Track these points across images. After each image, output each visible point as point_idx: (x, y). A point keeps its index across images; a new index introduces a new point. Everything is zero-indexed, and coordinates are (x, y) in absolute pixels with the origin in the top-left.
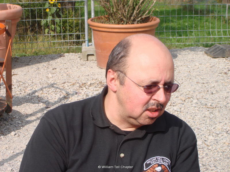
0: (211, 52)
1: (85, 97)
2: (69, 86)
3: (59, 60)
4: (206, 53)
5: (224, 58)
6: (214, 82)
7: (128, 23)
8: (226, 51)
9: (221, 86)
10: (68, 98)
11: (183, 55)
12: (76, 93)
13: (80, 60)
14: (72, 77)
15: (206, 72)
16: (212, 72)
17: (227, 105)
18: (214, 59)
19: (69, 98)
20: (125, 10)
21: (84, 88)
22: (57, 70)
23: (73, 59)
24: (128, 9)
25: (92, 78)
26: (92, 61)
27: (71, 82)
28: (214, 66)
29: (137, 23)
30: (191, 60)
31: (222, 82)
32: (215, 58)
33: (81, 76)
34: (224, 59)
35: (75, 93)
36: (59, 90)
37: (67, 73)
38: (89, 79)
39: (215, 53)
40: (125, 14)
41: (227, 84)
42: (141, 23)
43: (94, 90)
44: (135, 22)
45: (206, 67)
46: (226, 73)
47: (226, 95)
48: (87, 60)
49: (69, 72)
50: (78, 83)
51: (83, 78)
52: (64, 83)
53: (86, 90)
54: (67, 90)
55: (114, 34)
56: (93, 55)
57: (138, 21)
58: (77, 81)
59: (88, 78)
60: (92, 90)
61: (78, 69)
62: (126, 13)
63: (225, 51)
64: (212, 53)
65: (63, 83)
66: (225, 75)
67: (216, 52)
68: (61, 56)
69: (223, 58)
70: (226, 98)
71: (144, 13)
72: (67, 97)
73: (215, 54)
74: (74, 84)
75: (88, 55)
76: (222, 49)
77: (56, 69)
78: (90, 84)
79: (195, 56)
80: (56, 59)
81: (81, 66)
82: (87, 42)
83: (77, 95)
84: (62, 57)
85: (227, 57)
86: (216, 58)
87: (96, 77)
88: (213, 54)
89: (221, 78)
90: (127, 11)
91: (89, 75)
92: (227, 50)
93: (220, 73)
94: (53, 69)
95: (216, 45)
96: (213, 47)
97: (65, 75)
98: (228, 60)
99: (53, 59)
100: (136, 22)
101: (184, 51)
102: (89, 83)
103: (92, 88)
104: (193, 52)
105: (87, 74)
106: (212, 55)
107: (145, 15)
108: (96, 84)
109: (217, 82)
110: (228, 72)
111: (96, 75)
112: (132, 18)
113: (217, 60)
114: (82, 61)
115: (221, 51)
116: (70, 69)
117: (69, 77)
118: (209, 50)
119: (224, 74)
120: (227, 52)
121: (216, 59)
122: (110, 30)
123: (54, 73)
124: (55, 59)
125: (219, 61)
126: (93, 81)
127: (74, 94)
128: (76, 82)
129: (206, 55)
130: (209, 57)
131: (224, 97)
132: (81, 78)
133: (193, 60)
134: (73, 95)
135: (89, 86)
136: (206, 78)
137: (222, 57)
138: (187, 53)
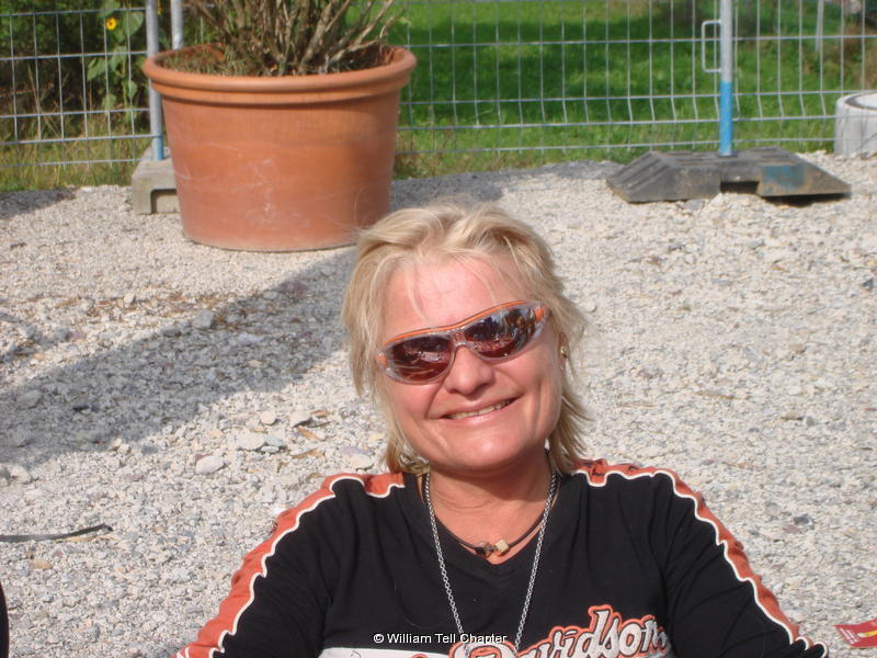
0: (627, 181)
1: (93, 351)
2: (50, 310)
3: (47, 213)
4: (611, 185)
5: (671, 201)
6: (602, 292)
7: (294, 72)
8: (681, 176)
9: (624, 309)
10: (27, 355)
11: (524, 193)
12: (68, 337)
13: (128, 210)
14: (72, 276)
15: (585, 256)
16: (608, 255)
17: (614, 380)
18: (634, 207)
19: (33, 354)
20: (281, 23)
21: (105, 318)
22: (27, 248)
23: (102, 209)
24: (293, 17)
25: (147, 280)
26: (172, 216)
27: (63, 294)
28: (622, 233)
29: (330, 71)
30: (546, 210)
31: (631, 291)
32: (638, 203)
33: (106, 272)
34: (673, 206)
35: (60, 336)
36: (8, 325)
37: (61, 260)
38: (135, 285)
39: (640, 183)
40: (284, 36)
41: (647, 301)
42: (343, 69)
43: (141, 323)
44: (320, 68)
45: (592, 239)
46: (656, 261)
47: (627, 342)
48: (154, 211)
49: (68, 259)
50: (87, 298)
51: (113, 280)
52: (38, 297)
53: (108, 325)
54: (39, 326)
55: (235, 113)
56: (171, 192)
57: (334, 65)
58: (86, 290)
59: (131, 277)
60: (133, 323)
61: (105, 247)
62: (288, 31)
63: (677, 178)
64: (630, 185)
65: (30, 300)
66: (650, 269)
67: (645, 180)
68: (60, 197)
69: (669, 205)
70: (623, 353)
71: (357, 33)
72: (27, 350)
73: (638, 189)
74: (70, 303)
75: (156, 194)
76: (665, 167)
77: (22, 245)
78: (134, 301)
79: (565, 198)
80: (38, 207)
81: (123, 234)
82: (155, 143)
83: (66, 344)
84: (63, 202)
85: (685, 201)
86: (643, 203)
87: (165, 276)
88: (632, 188)
89: (633, 278)
90: (289, 24)
91: (138, 268)
92: (684, 172)
93: (635, 261)
94: (13, 247)
95: (650, 155)
96: (637, 163)
97: (48, 268)
98: (685, 211)
99: (26, 206)
100: (326, 68)
101: (535, 180)
102: (129, 298)
103: (131, 318)
104: (565, 182)
105: (132, 266)
106: (628, 192)
107: (359, 40)
108: (155, 303)
109: (612, 291)
110: (663, 257)
111: (165, 267)
112: (309, 52)
113: (643, 210)
114: (133, 216)
115: (659, 175)
116: (76, 245)
117: (64, 275)
118: (621, 172)
119: (648, 262)
120: (682, 182)
121: (640, 206)
122: (220, 98)
123: (9, 263)
124: (34, 209)
125: (652, 214)
126: (150, 289)
127: (57, 339)
128: (82, 295)
129: (611, 192)
130: (618, 200)
131: (620, 348)
132: (104, 280)
133: (553, 211)
134: (53, 343)
135: (125, 310)
136: (575, 280)
137: (665, 201)
138: (542, 186)
